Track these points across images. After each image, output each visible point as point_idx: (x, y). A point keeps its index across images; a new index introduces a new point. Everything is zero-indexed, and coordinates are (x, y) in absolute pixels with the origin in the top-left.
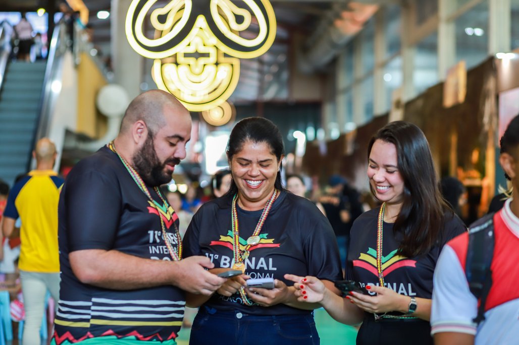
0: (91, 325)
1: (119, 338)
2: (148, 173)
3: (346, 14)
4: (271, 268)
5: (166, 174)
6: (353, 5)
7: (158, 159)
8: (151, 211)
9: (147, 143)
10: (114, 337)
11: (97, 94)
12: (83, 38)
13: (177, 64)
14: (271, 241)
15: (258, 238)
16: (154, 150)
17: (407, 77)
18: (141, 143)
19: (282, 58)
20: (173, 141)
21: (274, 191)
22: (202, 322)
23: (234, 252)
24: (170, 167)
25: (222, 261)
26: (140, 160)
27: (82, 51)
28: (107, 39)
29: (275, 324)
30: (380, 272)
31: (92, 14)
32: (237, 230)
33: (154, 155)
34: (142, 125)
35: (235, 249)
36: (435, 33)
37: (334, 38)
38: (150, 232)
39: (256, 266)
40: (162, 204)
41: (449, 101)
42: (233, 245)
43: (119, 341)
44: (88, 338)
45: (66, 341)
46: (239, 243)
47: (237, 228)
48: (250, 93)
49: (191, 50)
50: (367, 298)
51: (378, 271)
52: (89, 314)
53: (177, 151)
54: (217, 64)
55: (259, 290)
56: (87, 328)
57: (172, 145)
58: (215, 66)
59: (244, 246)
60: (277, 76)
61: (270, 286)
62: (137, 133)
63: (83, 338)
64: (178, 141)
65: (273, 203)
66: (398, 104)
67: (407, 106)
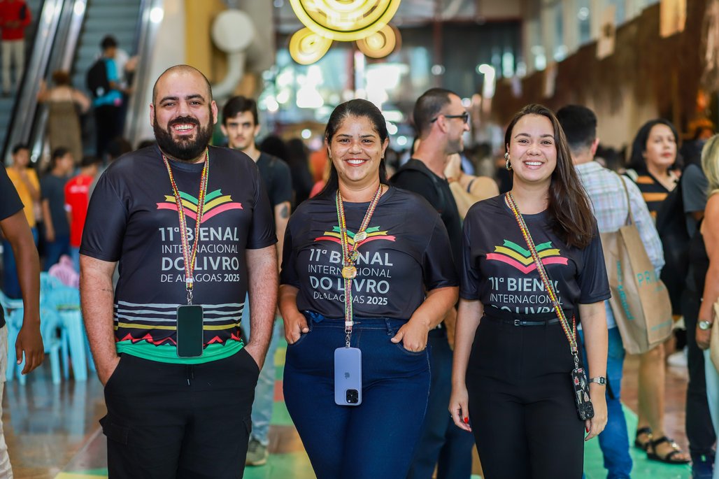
0: (119, 328)
1: (133, 343)
4: (387, 264)
11: (212, 22)
14: (384, 233)
25: (332, 256)
29: (390, 334)
32: (344, 227)
38: (160, 229)
39: (370, 260)
41: (667, 29)
47: (343, 223)
59: (353, 239)
66: (607, 31)
67: (619, 32)
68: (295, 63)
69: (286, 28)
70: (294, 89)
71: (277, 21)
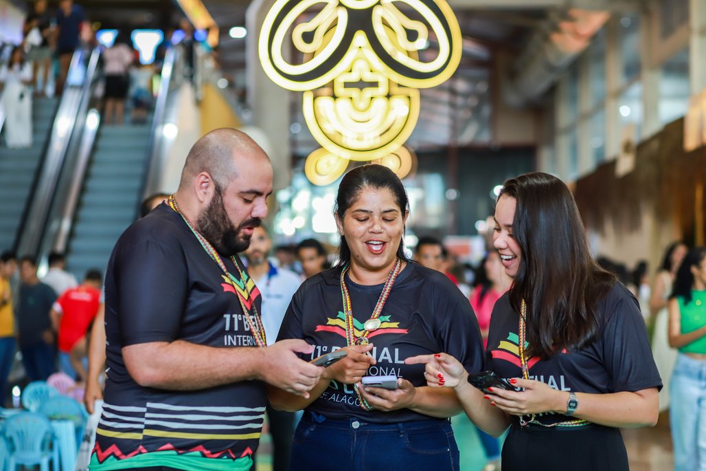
0: (144, 436)
1: (179, 454)
2: (218, 239)
3: (565, 26)
4: (397, 361)
5: (242, 240)
6: (575, 12)
7: (230, 222)
8: (227, 288)
9: (214, 202)
10: (174, 452)
12: (206, 65)
13: (335, 97)
14: (395, 325)
15: (379, 321)
16: (224, 210)
17: (650, 109)
18: (207, 201)
19: (483, 87)
20: (249, 197)
21: (397, 261)
22: (307, 432)
23: (348, 340)
24: (247, 231)
26: (206, 223)
27: (206, 83)
28: (242, 65)
29: (402, 436)
30: (523, 363)
31: (224, 31)
32: (349, 309)
33: (224, 216)
34: (207, 177)
35: (349, 335)
36: (686, 49)
37: (551, 57)
38: (225, 316)
39: (378, 358)
40: (239, 277)
41: (691, 143)
42: (345, 330)
43: (180, 457)
44: (140, 453)
45: (112, 457)
46: (354, 327)
47: (349, 307)
48: (439, 134)
49: (353, 78)
50: (511, 394)
51: (521, 361)
52: (142, 423)
53: (255, 209)
54: (389, 96)
55: (378, 390)
56: (139, 441)
57: (248, 202)
58: (386, 99)
59: (360, 330)
60: (476, 111)
61: (392, 386)
62: (201, 188)
63: (132, 454)
64: (255, 197)
65: (397, 277)
66: (627, 147)
67: (640, 149)
68: (312, 185)
69: (302, 150)
70: (310, 214)
71: (293, 143)
